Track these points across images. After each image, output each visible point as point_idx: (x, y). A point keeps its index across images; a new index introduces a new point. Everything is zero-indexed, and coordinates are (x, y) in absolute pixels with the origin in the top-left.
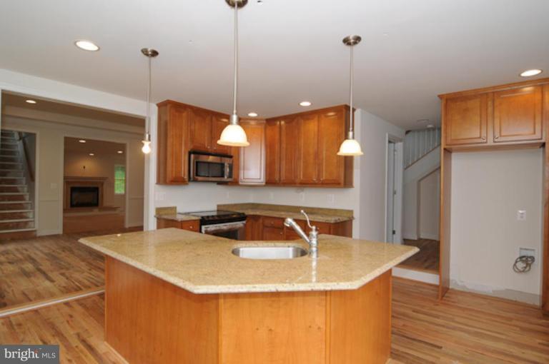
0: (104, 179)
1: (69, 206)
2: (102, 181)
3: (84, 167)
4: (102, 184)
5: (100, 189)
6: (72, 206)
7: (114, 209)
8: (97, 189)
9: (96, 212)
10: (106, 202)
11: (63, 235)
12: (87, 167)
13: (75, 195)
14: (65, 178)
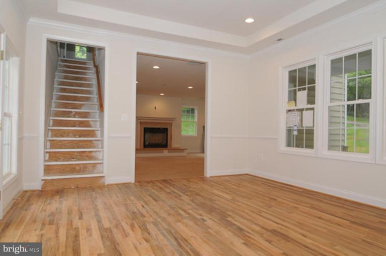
0: (173, 119)
1: (142, 146)
2: (170, 121)
3: (155, 108)
4: (171, 124)
5: (169, 130)
6: (145, 146)
7: (182, 150)
8: (166, 129)
9: (165, 153)
10: (175, 144)
11: (134, 184)
12: (159, 108)
13: (148, 135)
14: (138, 118)
